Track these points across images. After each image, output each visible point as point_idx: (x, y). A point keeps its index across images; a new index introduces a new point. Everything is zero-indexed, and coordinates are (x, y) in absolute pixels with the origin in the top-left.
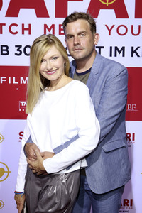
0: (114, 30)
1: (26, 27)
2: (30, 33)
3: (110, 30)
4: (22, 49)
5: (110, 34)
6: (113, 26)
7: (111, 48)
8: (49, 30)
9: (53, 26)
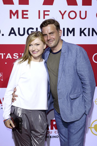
0: (66, 15)
3: (63, 15)
5: (63, 18)
6: (66, 11)
7: (64, 29)
8: (14, 15)
9: (17, 12)
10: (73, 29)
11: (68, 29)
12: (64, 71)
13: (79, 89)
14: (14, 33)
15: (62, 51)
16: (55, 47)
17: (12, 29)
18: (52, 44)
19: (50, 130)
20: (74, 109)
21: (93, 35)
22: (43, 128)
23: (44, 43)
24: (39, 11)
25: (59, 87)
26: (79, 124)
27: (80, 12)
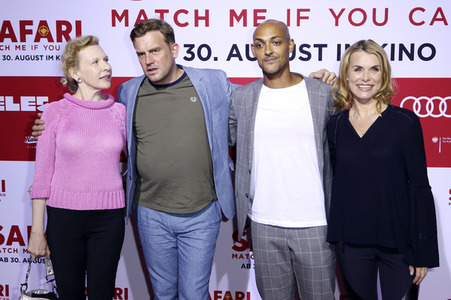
0: (344, 18)
1: (202, 14)
2: (207, 25)
3: (337, 18)
4: (195, 50)
5: (337, 24)
6: (343, 10)
7: (339, 46)
8: (238, 19)
9: (244, 13)
14: (238, 55)
17: (235, 47)
21: (401, 59)
24: (289, 11)
27: (374, 10)
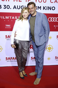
2: (9, 1)
5: (36, 2)
10: (41, 7)
11: (38, 7)
12: (37, 24)
13: (43, 32)
14: (16, 8)
15: (36, 16)
16: (33, 14)
17: (15, 6)
18: (32, 13)
19: (30, 49)
20: (41, 40)
21: (48, 10)
22: (27, 48)
23: (29, 12)
25: (35, 31)
26: (43, 47)
